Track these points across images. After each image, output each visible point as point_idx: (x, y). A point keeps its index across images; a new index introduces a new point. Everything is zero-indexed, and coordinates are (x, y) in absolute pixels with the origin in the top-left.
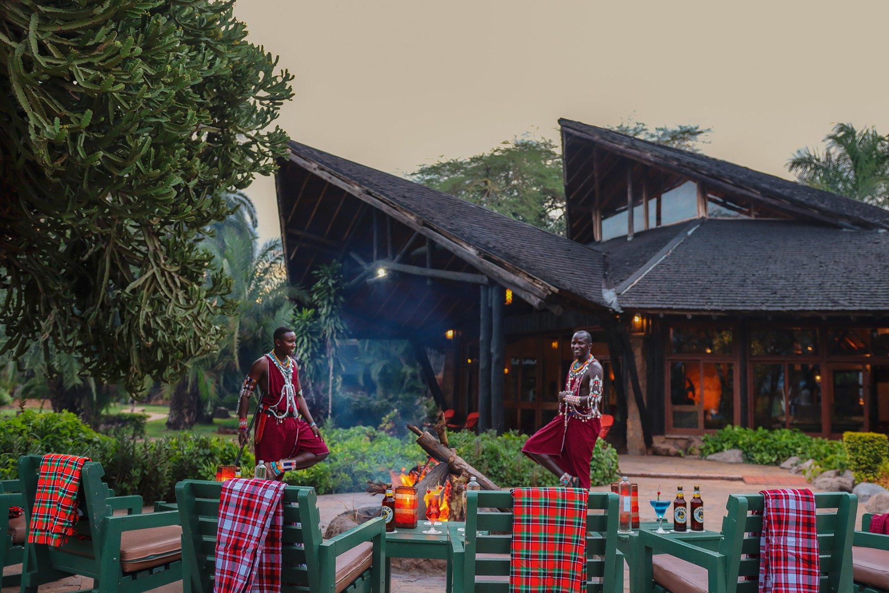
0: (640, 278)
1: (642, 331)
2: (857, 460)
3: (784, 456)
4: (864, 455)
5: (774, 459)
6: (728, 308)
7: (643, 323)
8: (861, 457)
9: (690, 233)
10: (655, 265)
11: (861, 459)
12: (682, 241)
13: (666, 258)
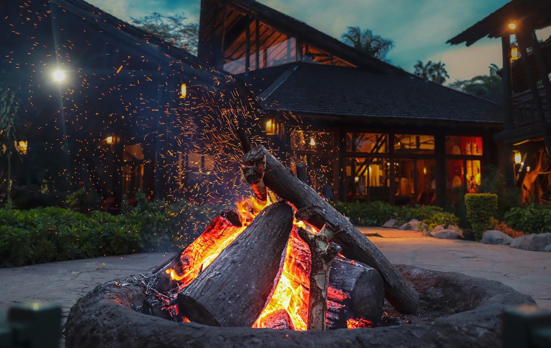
0: (271, 93)
1: (272, 132)
2: (478, 214)
3: (383, 219)
4: (484, 210)
5: (375, 222)
6: (342, 114)
7: (272, 127)
8: (482, 211)
9: (295, 69)
10: (279, 85)
11: (482, 213)
12: (291, 73)
13: (284, 82)
